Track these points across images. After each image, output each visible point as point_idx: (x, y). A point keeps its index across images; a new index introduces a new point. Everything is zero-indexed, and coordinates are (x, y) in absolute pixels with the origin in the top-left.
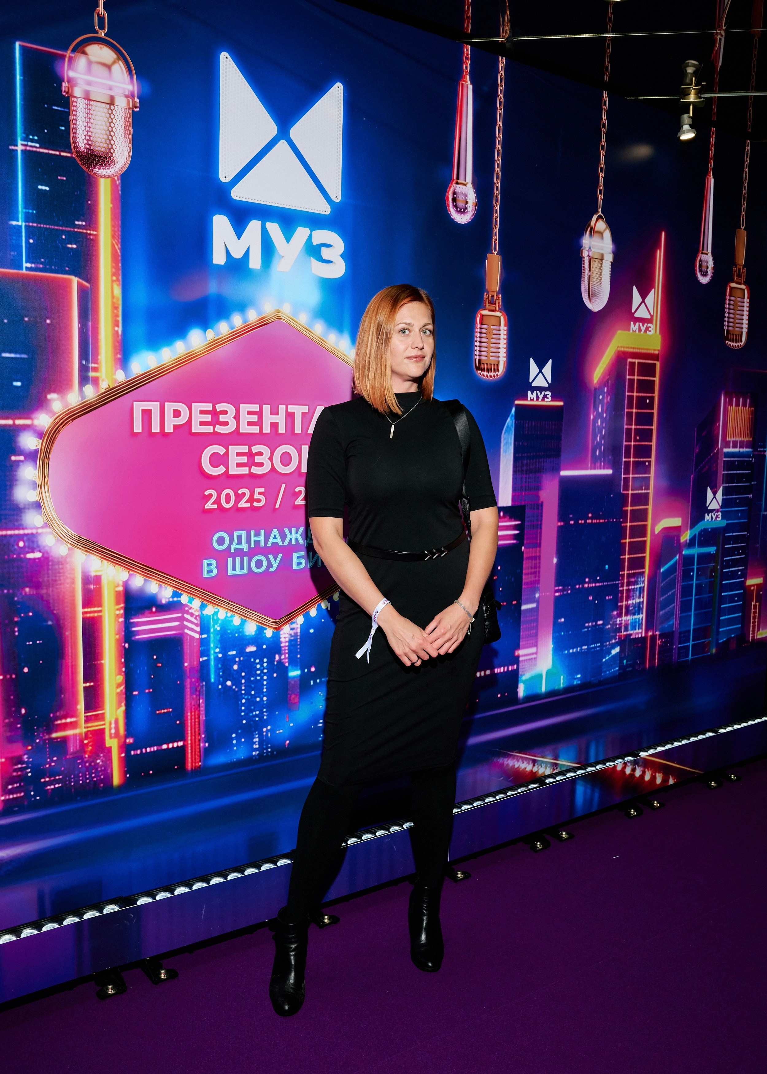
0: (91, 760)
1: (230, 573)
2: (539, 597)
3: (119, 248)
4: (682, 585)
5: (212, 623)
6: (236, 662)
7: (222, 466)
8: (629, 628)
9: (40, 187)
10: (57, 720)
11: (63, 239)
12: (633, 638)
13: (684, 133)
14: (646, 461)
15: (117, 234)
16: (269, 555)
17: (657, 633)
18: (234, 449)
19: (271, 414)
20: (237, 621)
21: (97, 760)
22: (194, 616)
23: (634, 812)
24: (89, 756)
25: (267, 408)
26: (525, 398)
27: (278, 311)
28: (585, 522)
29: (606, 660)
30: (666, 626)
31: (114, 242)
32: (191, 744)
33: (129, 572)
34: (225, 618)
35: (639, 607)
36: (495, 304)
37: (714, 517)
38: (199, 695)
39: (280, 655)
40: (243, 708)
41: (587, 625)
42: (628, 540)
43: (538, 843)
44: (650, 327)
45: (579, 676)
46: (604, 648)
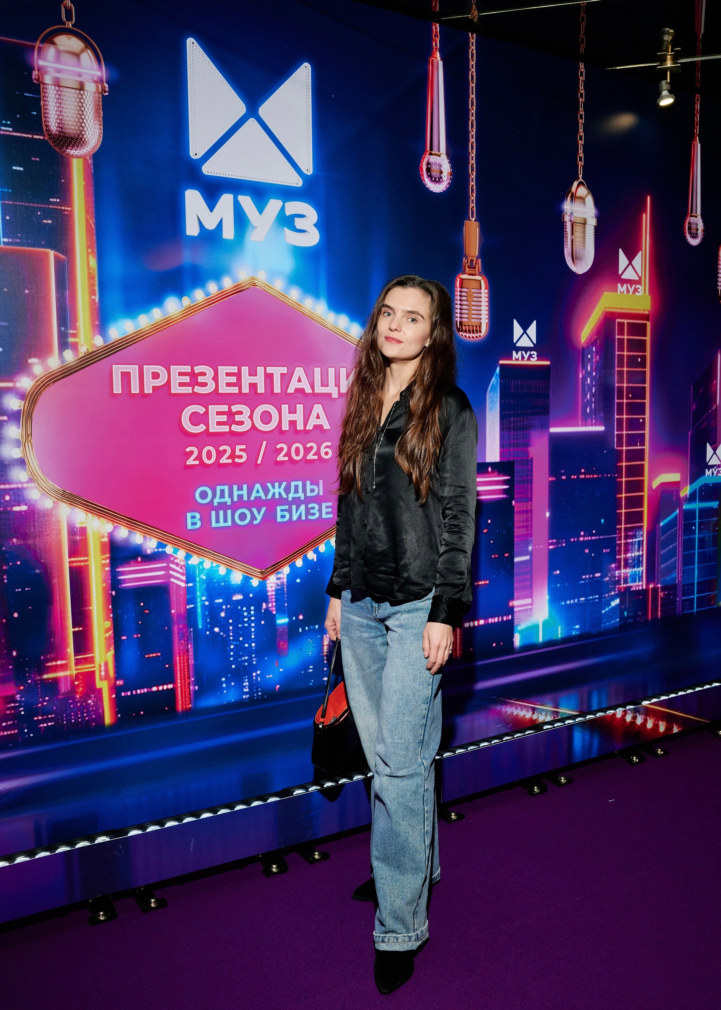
0: (82, 700)
1: (214, 525)
2: (533, 549)
3: (93, 223)
4: (683, 539)
5: (198, 573)
6: (224, 609)
7: (202, 424)
8: (629, 581)
9: (14, 168)
10: (48, 662)
11: (39, 215)
12: (633, 591)
13: (662, 98)
14: (640, 418)
15: (91, 209)
16: (253, 509)
17: (659, 585)
18: (213, 409)
19: (250, 375)
20: (222, 570)
21: (88, 700)
22: (180, 566)
23: (636, 759)
24: (80, 696)
25: (245, 370)
26: (510, 358)
27: (253, 278)
28: (578, 477)
29: (605, 612)
30: (669, 578)
31: (88, 217)
32: (181, 686)
33: (113, 524)
34: (211, 568)
35: (639, 560)
36: (475, 268)
37: (715, 473)
38: (188, 641)
39: (267, 603)
40: (232, 653)
41: (584, 577)
42: (624, 495)
43: (536, 787)
44: (639, 288)
45: (578, 627)
46: (603, 600)
